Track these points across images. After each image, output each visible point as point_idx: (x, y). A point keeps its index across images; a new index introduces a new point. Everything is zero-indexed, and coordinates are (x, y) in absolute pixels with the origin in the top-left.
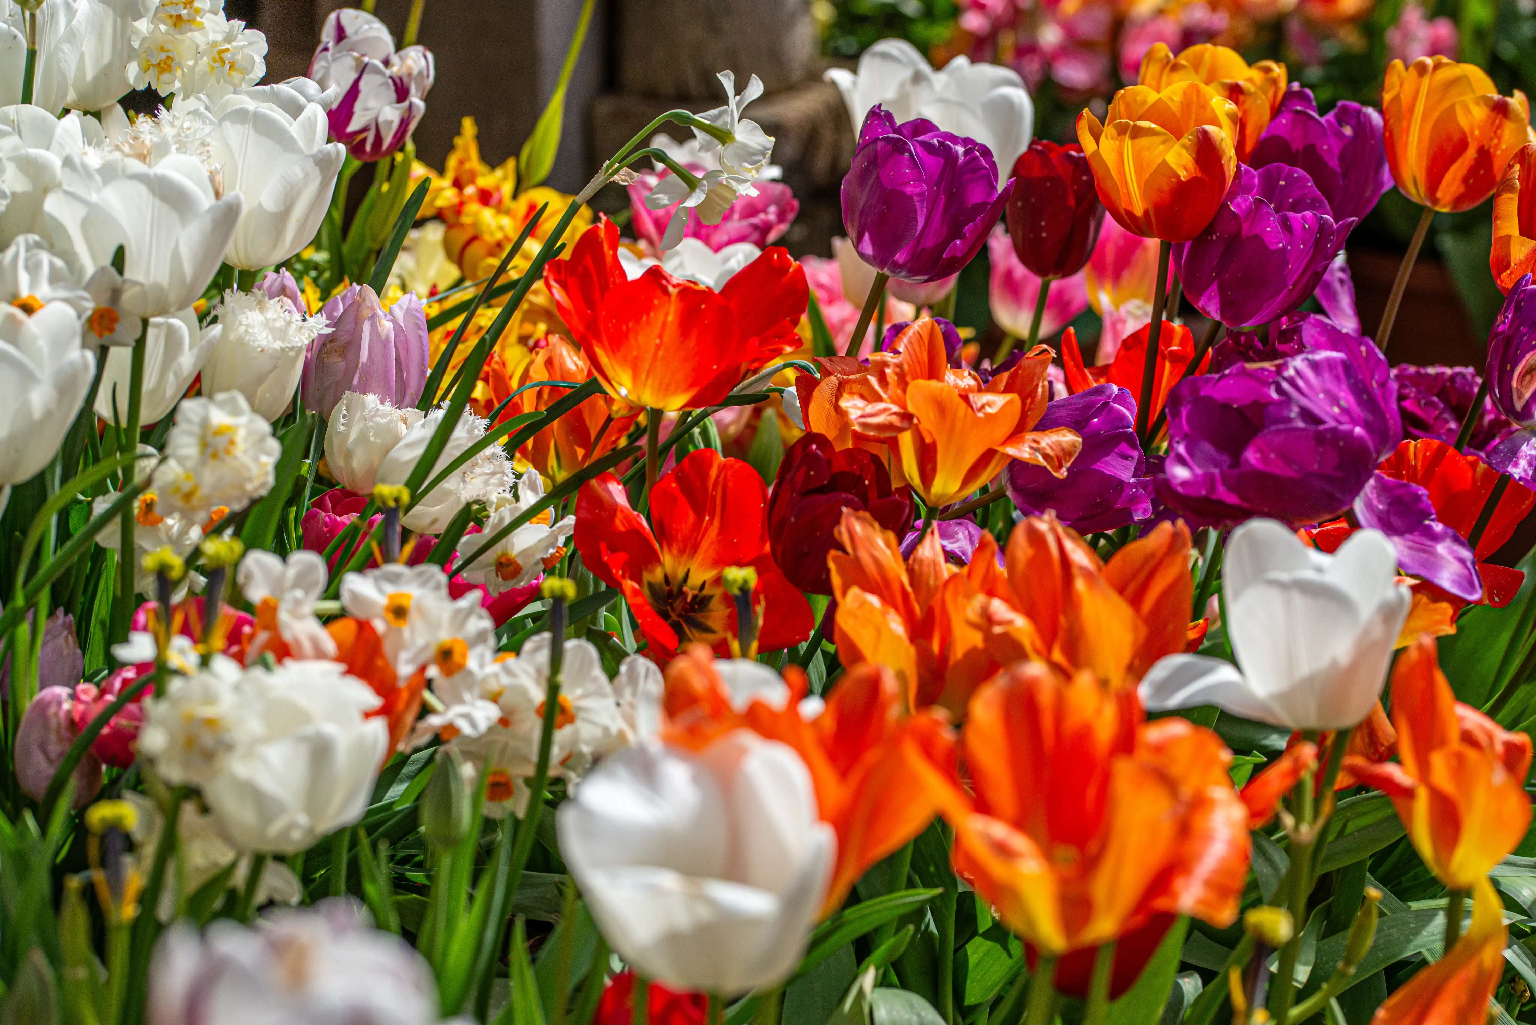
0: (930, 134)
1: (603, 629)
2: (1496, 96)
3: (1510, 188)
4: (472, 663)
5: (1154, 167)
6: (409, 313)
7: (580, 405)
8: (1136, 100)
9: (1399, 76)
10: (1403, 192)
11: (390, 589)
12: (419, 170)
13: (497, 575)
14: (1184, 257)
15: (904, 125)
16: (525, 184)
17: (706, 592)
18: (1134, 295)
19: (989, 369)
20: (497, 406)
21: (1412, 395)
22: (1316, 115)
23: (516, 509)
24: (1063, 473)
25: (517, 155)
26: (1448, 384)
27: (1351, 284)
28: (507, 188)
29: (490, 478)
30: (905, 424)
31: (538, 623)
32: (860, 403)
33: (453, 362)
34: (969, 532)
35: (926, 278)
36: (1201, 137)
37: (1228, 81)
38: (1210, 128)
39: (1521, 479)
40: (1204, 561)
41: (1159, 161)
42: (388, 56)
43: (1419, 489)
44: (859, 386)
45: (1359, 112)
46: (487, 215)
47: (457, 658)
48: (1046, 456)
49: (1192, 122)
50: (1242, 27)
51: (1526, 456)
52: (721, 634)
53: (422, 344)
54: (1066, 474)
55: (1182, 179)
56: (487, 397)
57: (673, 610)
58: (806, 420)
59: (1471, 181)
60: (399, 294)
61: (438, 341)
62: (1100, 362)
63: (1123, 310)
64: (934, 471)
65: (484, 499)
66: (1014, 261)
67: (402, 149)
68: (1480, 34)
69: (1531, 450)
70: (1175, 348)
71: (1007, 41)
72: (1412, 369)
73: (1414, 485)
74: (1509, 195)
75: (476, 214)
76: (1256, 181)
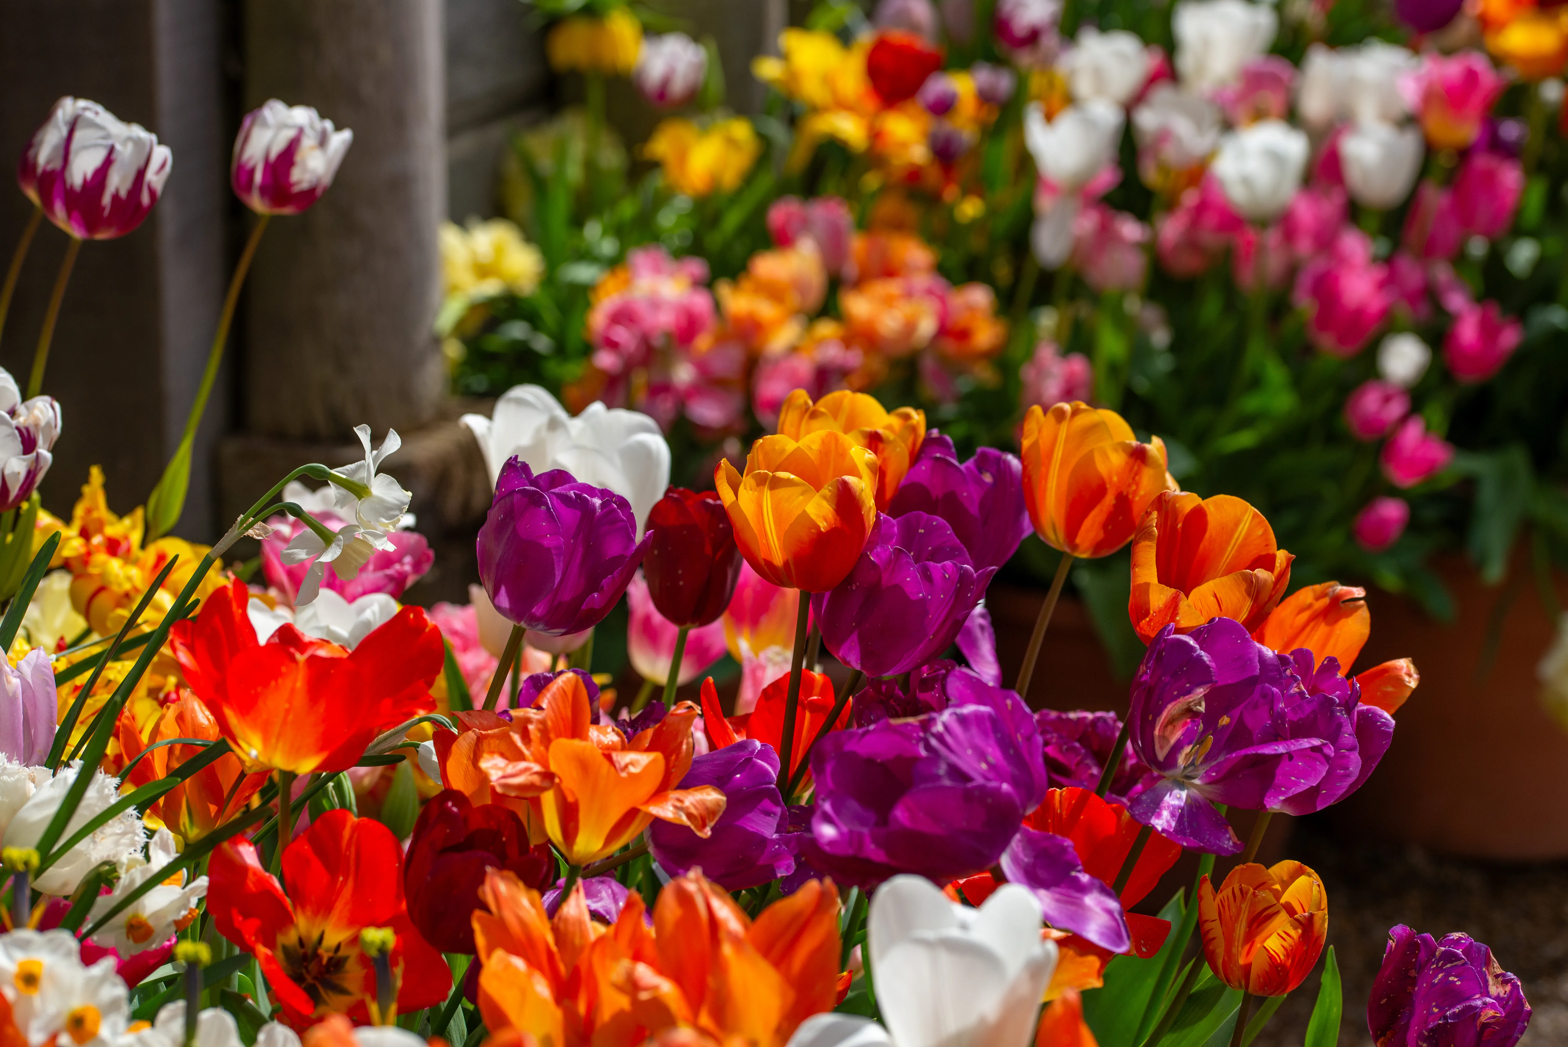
0: (567, 486)
1: (236, 990)
2: (1134, 442)
3: (1148, 536)
4: (104, 1031)
5: (794, 518)
6: (37, 669)
7: (213, 763)
8: (774, 449)
9: (1038, 422)
10: (1042, 538)
11: (20, 956)
12: (44, 518)
13: (128, 938)
14: (824, 607)
15: (540, 476)
16: (152, 534)
17: (341, 953)
18: (772, 642)
19: (628, 719)
20: (127, 763)
21: (1054, 740)
22: (955, 462)
23: (147, 870)
24: (707, 833)
25: (144, 503)
26: (1090, 729)
27: (991, 630)
28: (136, 537)
29: (120, 839)
30: (546, 784)
31: (171, 988)
32: (500, 762)
33: (81, 717)
34: (612, 891)
35: (563, 630)
36: (841, 488)
37: (868, 429)
38: (850, 479)
39: (1163, 830)
40: (847, 910)
41: (799, 512)
42: (15, 405)
43: (1065, 841)
44: (497, 742)
45: (999, 458)
46: (115, 565)
47: (89, 1024)
48: (690, 816)
49: (831, 471)
50: (876, 364)
51: (1168, 807)
52: (357, 995)
53: (50, 701)
54: (709, 833)
55: (822, 530)
56: (118, 752)
57: (308, 972)
58: (444, 776)
59: (1110, 527)
60: (26, 647)
61: (66, 696)
62: (740, 711)
63: (762, 657)
64: (576, 830)
65: (115, 860)
66: (651, 607)
67: (28, 499)
68: (1114, 369)
69: (1173, 800)
70: (815, 698)
71: (640, 380)
72: (1053, 714)
73: (1059, 837)
74: (1148, 543)
75: (104, 564)
76: (896, 529)
